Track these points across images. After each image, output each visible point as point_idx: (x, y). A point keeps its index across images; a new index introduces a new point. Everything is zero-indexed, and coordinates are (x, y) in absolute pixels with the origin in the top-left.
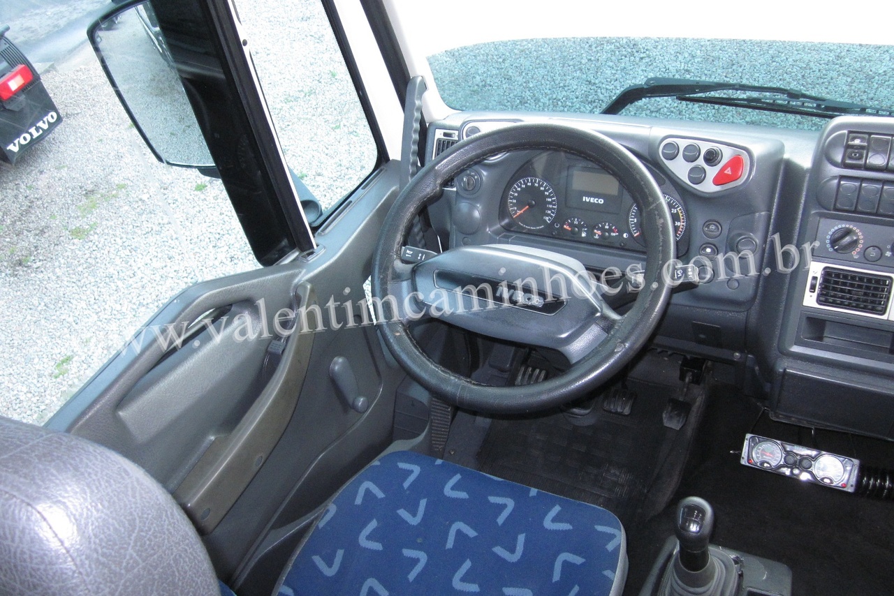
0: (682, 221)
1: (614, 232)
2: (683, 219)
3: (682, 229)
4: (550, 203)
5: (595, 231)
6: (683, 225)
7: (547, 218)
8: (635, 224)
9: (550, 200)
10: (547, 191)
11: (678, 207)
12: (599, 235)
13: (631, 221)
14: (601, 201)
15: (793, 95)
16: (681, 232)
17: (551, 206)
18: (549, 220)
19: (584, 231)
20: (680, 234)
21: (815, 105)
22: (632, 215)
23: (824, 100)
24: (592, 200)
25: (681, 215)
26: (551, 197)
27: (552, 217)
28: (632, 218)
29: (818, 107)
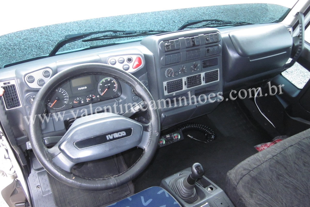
0: (116, 84)
1: (94, 97)
2: (116, 83)
3: (117, 86)
4: (65, 96)
5: (87, 99)
6: (117, 85)
7: (65, 102)
8: (100, 91)
9: (65, 94)
10: (63, 91)
11: (114, 80)
12: (88, 100)
13: (99, 91)
14: (86, 88)
15: (115, 32)
16: (117, 88)
17: (66, 97)
18: (67, 102)
19: (82, 101)
20: (116, 89)
21: (123, 34)
22: (99, 88)
23: (125, 31)
24: (82, 88)
25: (115, 82)
26: (65, 93)
27: (67, 101)
28: (99, 89)
29: (124, 33)
